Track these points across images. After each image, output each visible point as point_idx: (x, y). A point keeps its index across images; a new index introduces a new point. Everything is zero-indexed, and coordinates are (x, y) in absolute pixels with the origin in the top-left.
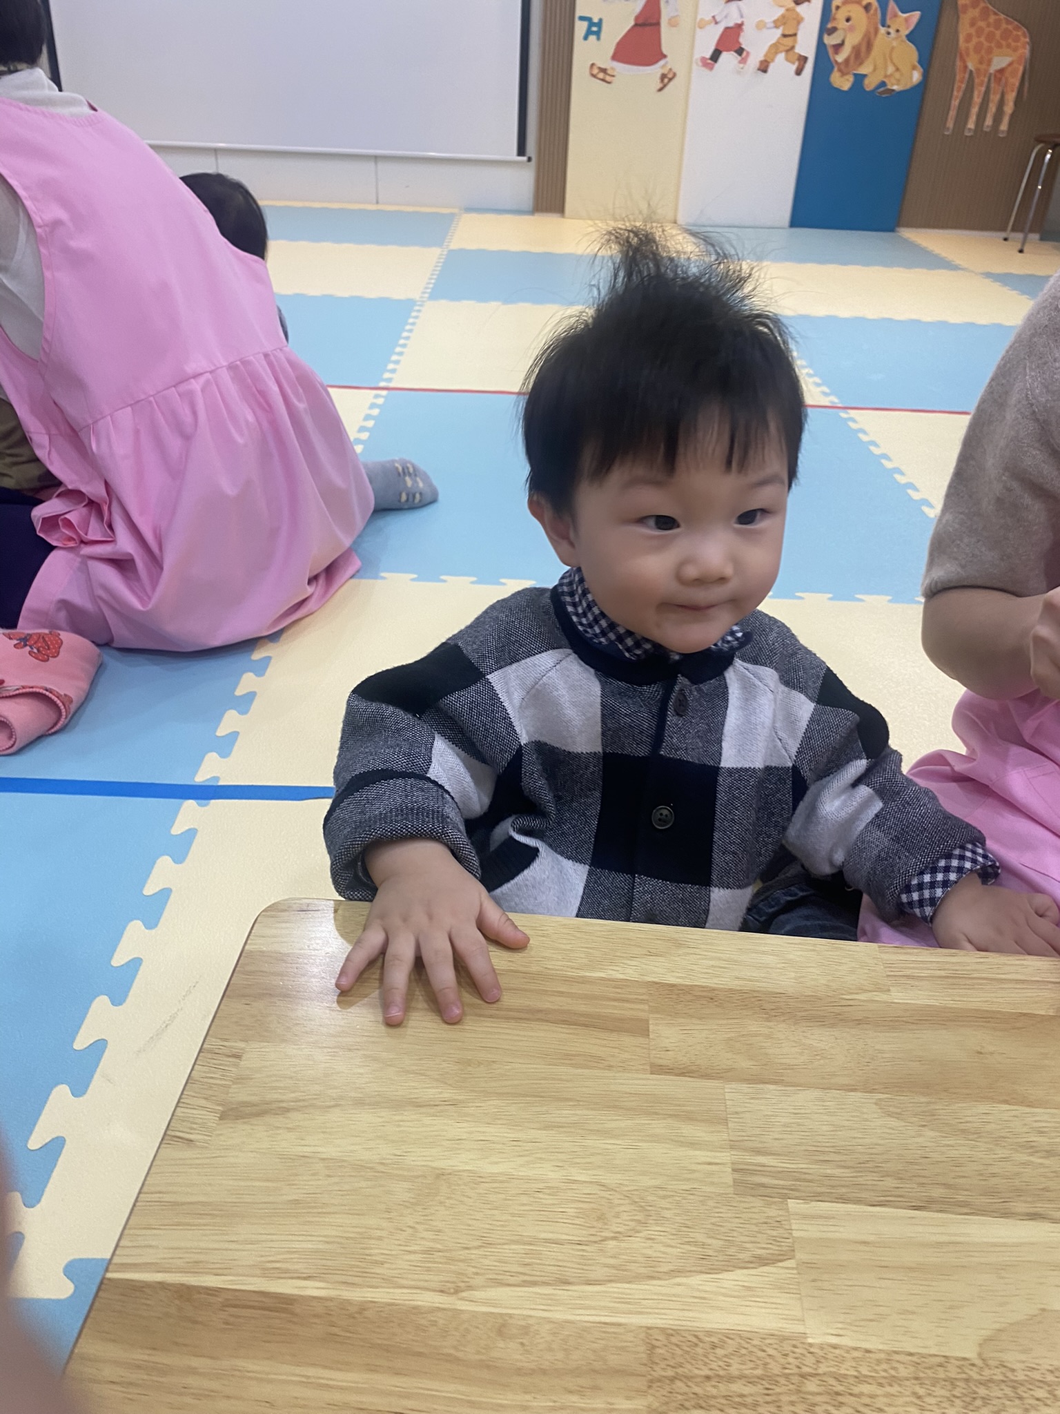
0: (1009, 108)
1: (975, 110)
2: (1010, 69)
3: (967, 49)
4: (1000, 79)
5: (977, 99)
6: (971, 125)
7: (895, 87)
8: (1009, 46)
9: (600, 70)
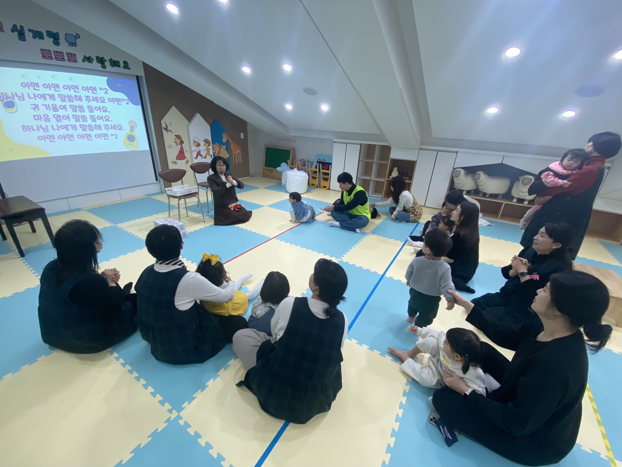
0: (241, 158)
1: (237, 160)
2: (239, 152)
3: (233, 150)
5: (236, 158)
6: (237, 162)
7: (226, 158)
8: (238, 149)
9: (174, 162)
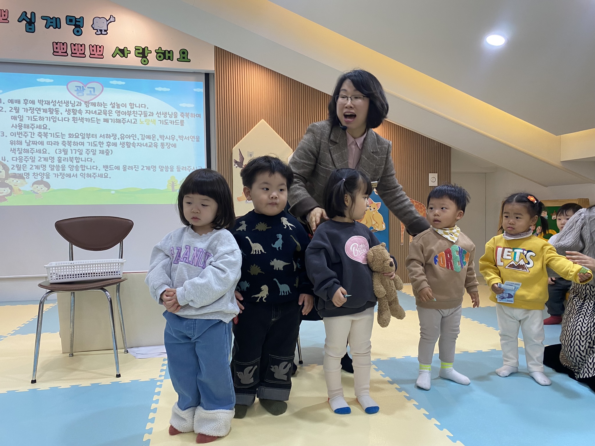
7: (376, 229)
8: (418, 210)
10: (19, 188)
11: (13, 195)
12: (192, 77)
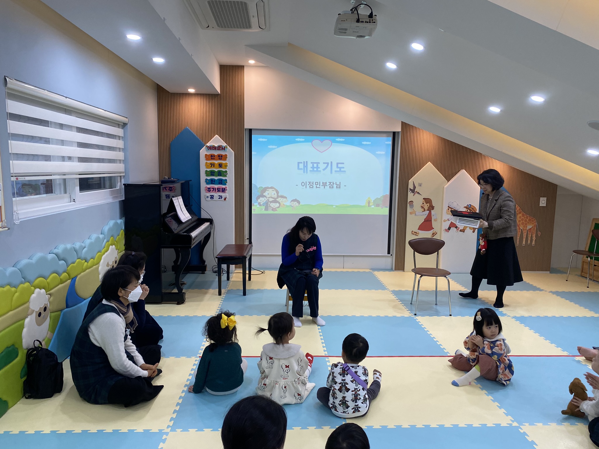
2: (533, 228)
3: (520, 224)
4: (530, 231)
8: (531, 223)
9: (415, 232)
10: (284, 204)
11: (280, 207)
12: (385, 135)
